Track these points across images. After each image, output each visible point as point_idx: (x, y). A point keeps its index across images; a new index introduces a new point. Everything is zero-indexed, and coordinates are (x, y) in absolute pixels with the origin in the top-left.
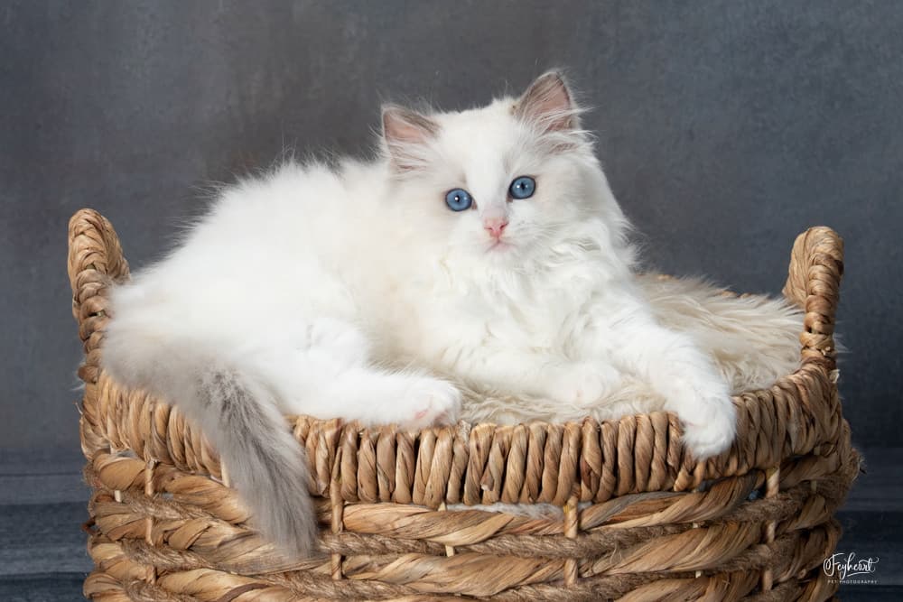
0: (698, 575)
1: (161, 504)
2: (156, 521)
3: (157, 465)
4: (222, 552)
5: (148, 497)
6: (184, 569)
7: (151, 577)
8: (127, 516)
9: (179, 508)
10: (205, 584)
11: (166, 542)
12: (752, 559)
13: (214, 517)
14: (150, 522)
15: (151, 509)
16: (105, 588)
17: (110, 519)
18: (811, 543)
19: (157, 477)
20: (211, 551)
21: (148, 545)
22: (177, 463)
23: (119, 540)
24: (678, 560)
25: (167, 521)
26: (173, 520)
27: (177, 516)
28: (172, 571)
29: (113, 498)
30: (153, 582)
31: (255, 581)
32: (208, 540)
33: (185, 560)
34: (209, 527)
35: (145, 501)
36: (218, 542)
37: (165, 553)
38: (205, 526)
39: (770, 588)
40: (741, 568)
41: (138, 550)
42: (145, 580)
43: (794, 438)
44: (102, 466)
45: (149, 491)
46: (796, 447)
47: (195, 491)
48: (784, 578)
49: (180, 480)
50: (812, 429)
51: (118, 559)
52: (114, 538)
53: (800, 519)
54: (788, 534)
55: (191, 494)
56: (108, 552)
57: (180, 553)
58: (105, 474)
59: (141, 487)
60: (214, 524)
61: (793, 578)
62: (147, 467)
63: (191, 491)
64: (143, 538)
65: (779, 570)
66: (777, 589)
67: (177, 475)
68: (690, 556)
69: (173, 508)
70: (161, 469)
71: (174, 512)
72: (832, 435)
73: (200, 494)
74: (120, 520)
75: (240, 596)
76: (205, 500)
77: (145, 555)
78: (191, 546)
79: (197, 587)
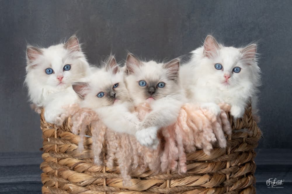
0: (206, 162)
1: (58, 140)
2: (57, 145)
3: (58, 130)
4: (74, 153)
5: (55, 139)
6: (64, 158)
7: (56, 161)
8: (50, 145)
9: (63, 141)
10: (69, 162)
11: (60, 151)
12: (223, 158)
13: (72, 143)
14: (56, 146)
15: (56, 142)
16: (45, 165)
17: (46, 146)
18: (242, 156)
19: (57, 133)
20: (71, 152)
21: (55, 152)
22: (62, 129)
23: (49, 152)
24: (200, 157)
25: (60, 145)
26: (62, 145)
27: (63, 143)
28: (61, 159)
29: (48, 141)
30: (57, 162)
31: (83, 161)
32: (70, 149)
33: (65, 156)
34: (70, 146)
35: (54, 139)
36: (73, 150)
37: (60, 154)
38: (70, 145)
39: (229, 167)
40: (219, 161)
41: (53, 153)
42: (55, 162)
43: (235, 124)
44: (44, 131)
45: (56, 137)
46: (236, 127)
47: (67, 136)
48: (233, 165)
49: (63, 133)
50: (241, 122)
51: (48, 157)
52: (48, 151)
53: (239, 149)
54: (234, 152)
55: (66, 137)
56: (46, 155)
57: (64, 154)
58: (45, 133)
59: (54, 136)
60: (72, 145)
61: (236, 165)
62: (55, 130)
63: (66, 136)
64: (54, 150)
65: (232, 162)
66: (231, 168)
67: (63, 132)
68: (203, 156)
69: (61, 141)
70: (58, 131)
71: (62, 142)
72: (250, 125)
73: (68, 137)
74: (49, 146)
75: (78, 165)
76: (69, 138)
77: (55, 155)
78: (66, 151)
79: (67, 163)
